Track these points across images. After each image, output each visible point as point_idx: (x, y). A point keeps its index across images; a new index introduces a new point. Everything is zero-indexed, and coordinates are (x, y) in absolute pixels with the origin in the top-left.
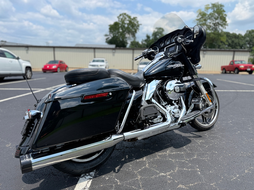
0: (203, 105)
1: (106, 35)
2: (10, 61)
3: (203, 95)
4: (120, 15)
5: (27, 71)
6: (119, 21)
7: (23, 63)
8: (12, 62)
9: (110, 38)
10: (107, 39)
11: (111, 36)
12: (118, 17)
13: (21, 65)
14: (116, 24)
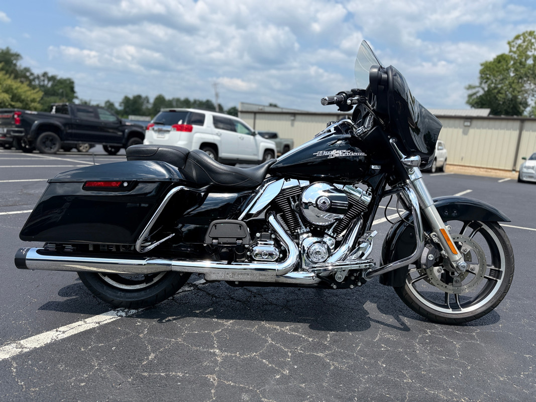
0: (431, 257)
1: (470, 87)
2: (240, 138)
3: (434, 233)
4: (517, 37)
5: (266, 157)
6: (511, 51)
7: (262, 142)
8: (243, 139)
9: (481, 93)
10: (470, 96)
11: (483, 89)
12: (509, 43)
13: (257, 145)
14: (501, 59)
